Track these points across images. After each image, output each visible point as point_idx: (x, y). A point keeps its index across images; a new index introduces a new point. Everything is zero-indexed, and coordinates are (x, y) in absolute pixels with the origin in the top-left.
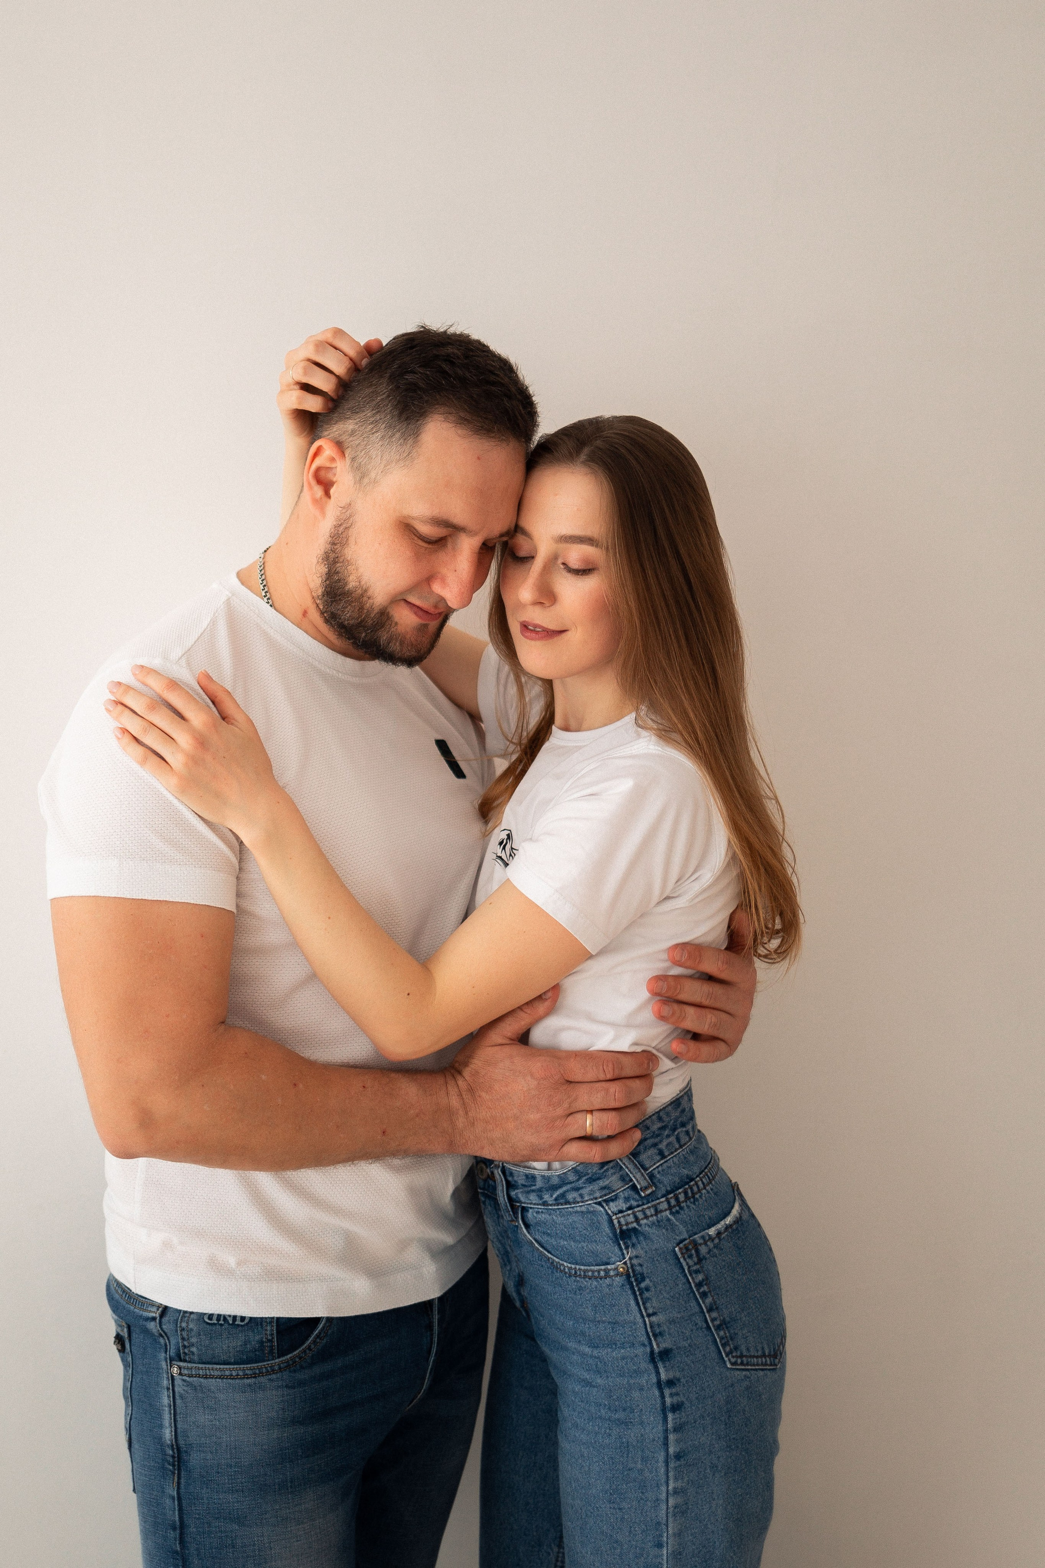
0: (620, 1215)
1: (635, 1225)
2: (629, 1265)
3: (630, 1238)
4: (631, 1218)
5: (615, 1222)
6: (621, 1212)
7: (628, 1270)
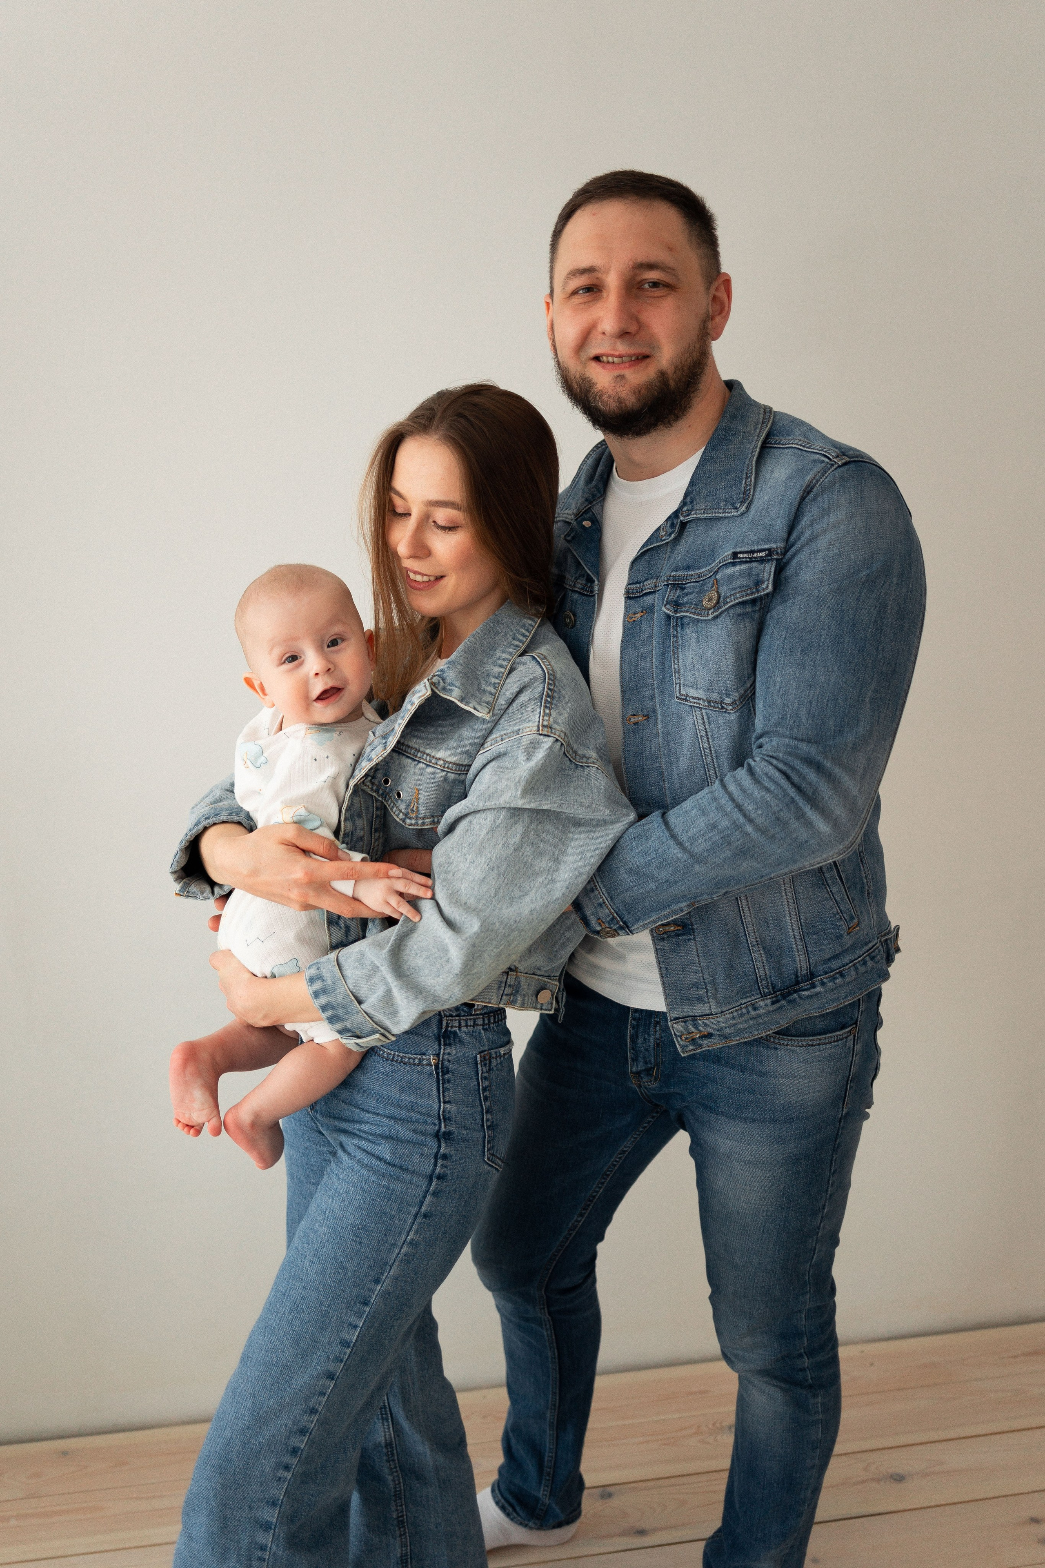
0: (450, 1018)
1: (457, 1029)
2: (441, 1059)
3: (449, 1038)
4: (456, 1024)
5: (444, 1023)
6: (451, 1016)
7: (438, 1063)
